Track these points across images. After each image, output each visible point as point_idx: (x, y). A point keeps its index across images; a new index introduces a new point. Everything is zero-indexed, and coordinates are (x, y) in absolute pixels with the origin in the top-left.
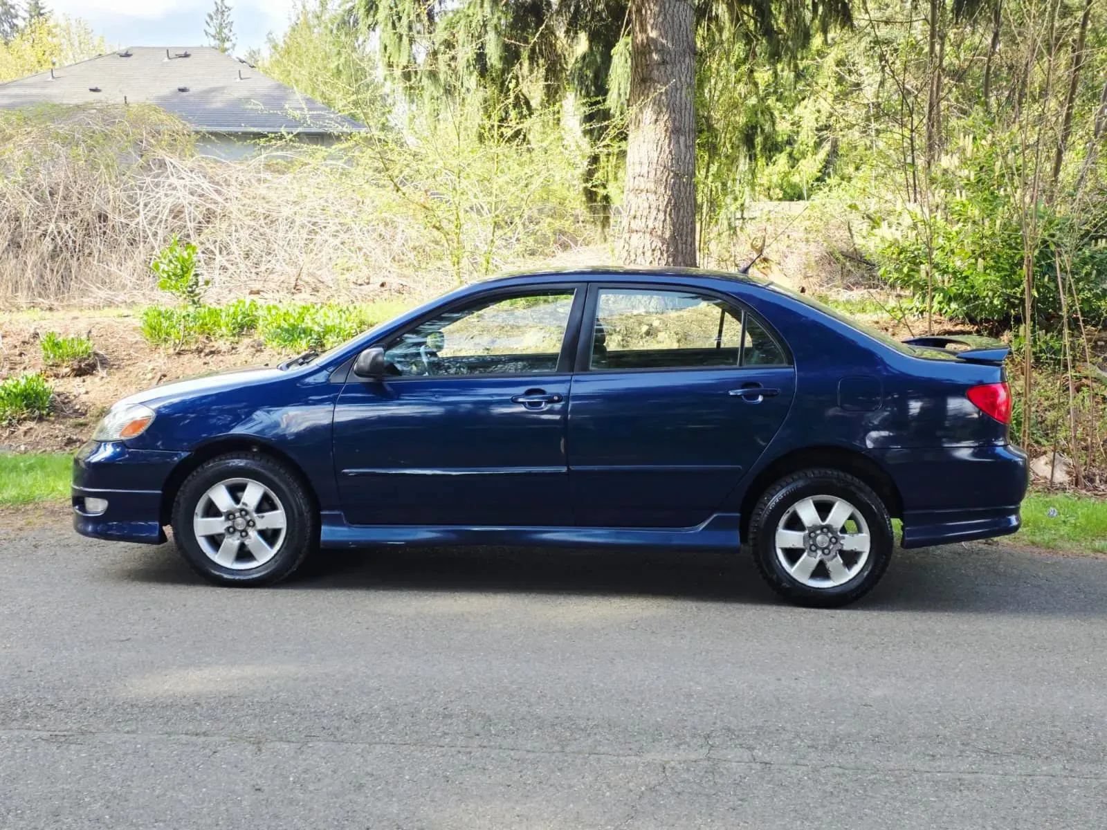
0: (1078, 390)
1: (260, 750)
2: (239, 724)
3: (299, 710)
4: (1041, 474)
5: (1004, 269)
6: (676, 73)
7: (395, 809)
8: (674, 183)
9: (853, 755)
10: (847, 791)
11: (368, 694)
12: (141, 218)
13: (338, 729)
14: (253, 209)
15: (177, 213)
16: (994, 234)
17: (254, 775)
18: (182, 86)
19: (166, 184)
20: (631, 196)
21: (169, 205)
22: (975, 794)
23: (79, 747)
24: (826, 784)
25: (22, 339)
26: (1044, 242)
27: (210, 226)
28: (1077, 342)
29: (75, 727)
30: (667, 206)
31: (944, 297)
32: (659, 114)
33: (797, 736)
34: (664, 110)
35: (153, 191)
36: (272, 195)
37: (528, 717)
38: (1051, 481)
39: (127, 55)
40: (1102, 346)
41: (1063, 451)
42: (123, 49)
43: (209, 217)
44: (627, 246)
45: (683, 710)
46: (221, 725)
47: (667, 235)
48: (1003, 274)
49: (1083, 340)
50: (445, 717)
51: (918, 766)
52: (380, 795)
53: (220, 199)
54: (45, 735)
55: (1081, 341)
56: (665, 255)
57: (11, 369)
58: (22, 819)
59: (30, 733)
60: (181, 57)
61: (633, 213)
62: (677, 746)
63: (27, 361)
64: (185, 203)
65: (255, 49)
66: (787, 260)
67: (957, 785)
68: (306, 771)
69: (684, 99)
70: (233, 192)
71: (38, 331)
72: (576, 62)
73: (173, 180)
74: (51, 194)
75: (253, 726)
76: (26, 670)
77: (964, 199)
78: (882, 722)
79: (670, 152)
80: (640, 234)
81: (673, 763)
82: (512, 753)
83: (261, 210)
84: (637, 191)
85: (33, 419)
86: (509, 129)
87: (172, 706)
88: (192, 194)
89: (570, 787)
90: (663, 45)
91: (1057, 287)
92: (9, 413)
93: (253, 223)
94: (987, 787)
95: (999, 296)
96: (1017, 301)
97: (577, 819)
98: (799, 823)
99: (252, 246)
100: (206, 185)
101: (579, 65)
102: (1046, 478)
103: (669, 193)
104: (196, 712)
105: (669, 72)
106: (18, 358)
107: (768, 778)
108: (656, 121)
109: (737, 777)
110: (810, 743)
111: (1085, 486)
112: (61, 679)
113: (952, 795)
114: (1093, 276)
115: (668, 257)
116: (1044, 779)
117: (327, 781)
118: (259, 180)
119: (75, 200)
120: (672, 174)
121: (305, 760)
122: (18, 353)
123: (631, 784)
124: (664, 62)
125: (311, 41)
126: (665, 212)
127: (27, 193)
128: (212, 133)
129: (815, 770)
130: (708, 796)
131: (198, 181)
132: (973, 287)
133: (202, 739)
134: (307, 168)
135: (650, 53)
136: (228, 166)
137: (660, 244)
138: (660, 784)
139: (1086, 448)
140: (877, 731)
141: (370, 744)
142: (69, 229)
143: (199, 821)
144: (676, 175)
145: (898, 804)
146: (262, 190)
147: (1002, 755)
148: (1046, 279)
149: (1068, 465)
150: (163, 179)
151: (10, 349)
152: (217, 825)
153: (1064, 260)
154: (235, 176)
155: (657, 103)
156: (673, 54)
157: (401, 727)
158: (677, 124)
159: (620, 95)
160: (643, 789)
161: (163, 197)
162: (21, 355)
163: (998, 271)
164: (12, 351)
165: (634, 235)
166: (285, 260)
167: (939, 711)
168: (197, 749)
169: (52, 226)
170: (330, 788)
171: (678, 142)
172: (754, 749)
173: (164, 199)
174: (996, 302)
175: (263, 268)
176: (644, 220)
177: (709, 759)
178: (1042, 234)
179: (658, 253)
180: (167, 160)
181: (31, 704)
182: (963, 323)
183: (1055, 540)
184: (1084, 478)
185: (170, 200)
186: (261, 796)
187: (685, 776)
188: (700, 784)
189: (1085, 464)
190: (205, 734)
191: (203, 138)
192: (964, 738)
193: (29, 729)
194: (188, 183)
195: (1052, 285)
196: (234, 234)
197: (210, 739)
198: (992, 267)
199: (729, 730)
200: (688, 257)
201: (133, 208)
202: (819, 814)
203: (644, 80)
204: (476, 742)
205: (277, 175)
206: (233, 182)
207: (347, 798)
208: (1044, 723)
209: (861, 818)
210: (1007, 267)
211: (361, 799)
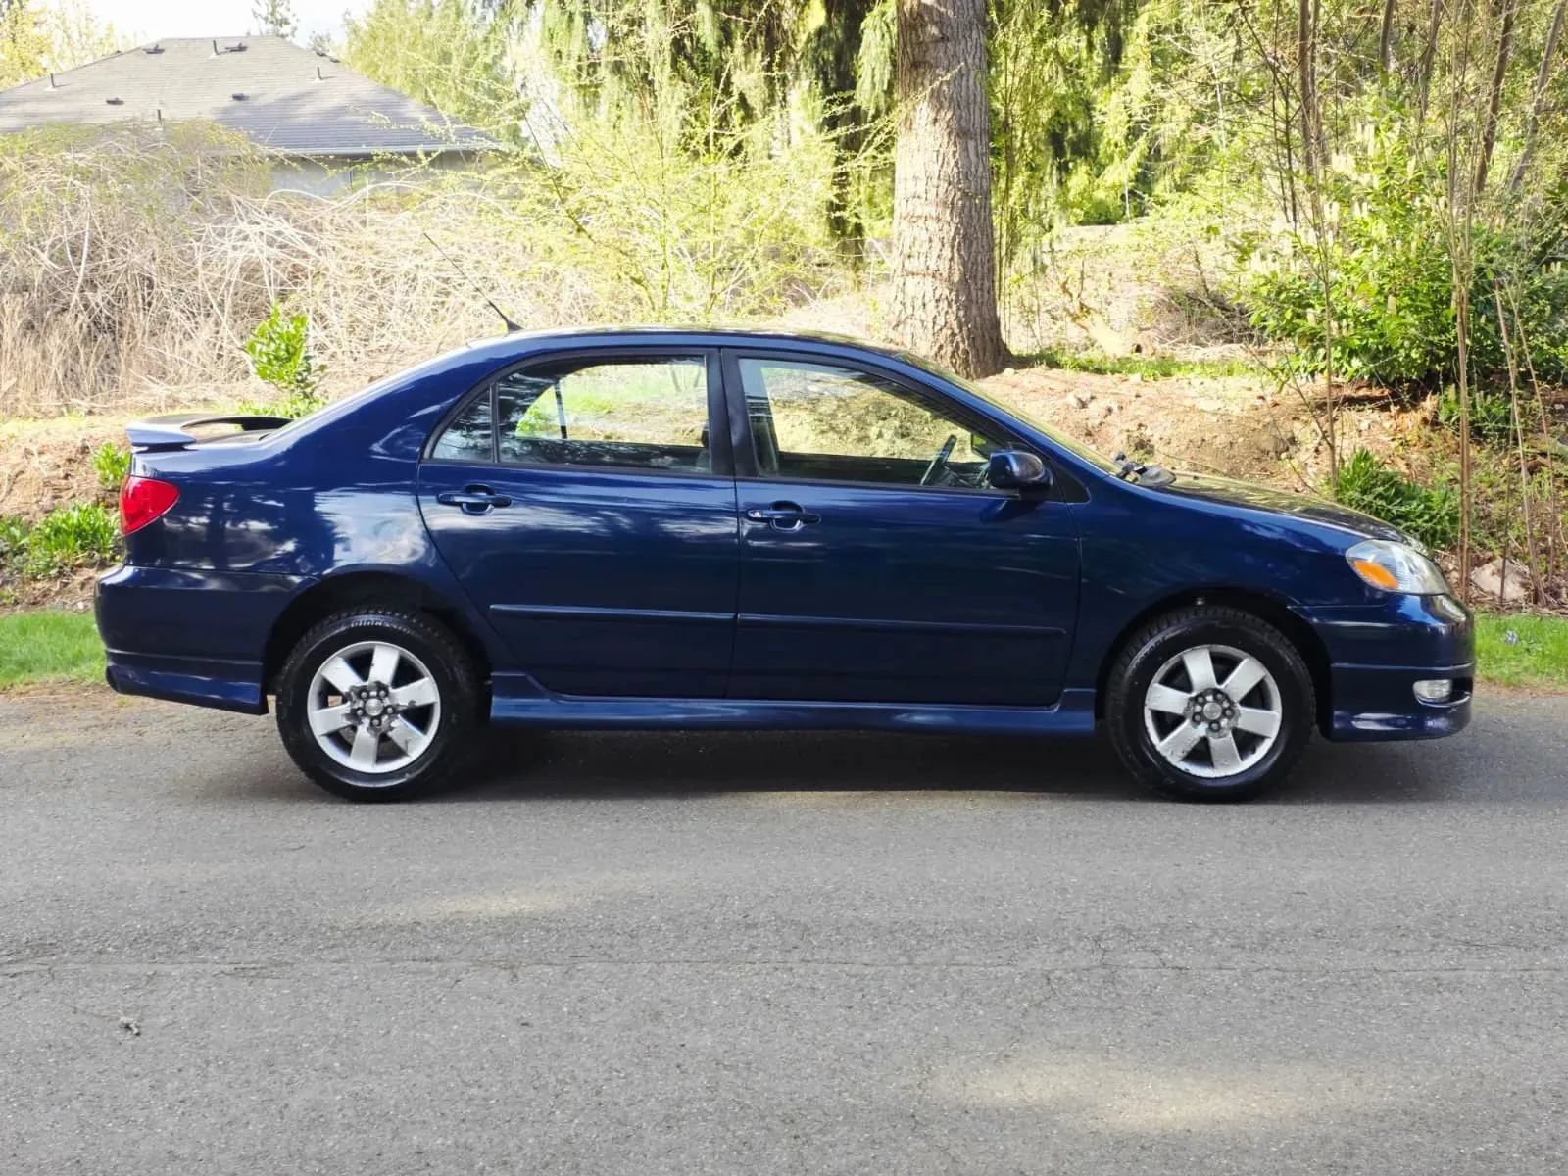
0: (1532, 471)
1: (515, 976)
2: (479, 945)
3: (552, 925)
4: (1486, 589)
5: (1424, 309)
6: (960, 53)
7: (708, 1040)
8: (964, 206)
9: (1292, 956)
10: (1292, 998)
11: (640, 902)
12: (198, 283)
13: (611, 946)
14: (358, 263)
15: (251, 272)
16: (1408, 260)
17: (515, 1008)
18: (238, 92)
19: (234, 232)
20: (905, 224)
21: (240, 262)
22: (1458, 995)
23: (277, 982)
24: (1263, 990)
25: (67, 455)
26: (1479, 270)
27: (299, 289)
28: (1527, 406)
29: (263, 958)
30: (954, 239)
31: (1343, 351)
32: (938, 111)
33: (1215, 932)
34: (946, 104)
35: (216, 243)
36: (383, 243)
37: (857, 923)
38: (1501, 597)
39: (157, 51)
40: (1560, 411)
41: (1516, 556)
42: (150, 41)
43: (296, 275)
44: (900, 296)
45: (1058, 908)
46: (457, 948)
47: (956, 279)
48: (1423, 315)
49: (1536, 403)
50: (748, 927)
51: (1379, 963)
52: (685, 1024)
53: (309, 249)
54: (229, 968)
55: (1534, 404)
56: (954, 307)
57: (55, 497)
58: (226, 1071)
59: (208, 966)
60: (233, 50)
61: (907, 251)
62: (1060, 952)
63: (75, 486)
64: (262, 258)
65: (322, 32)
66: (1110, 308)
67: (1436, 985)
68: (582, 999)
69: (972, 88)
70: (327, 239)
71: (88, 443)
72: (809, 40)
73: (243, 226)
74: (73, 252)
75: (499, 949)
76: (177, 890)
77: (1366, 213)
78: (1324, 913)
79: (956, 163)
80: (918, 279)
81: (1058, 973)
82: (846, 968)
83: (368, 265)
84: (913, 219)
85: (92, 566)
86: (730, 139)
87: (384, 927)
88: (270, 244)
89: (930, 1006)
90: (940, 14)
91: (1498, 331)
92: (57, 559)
93: (359, 283)
94: (1474, 986)
95: (1419, 347)
96: (1442, 353)
97: (947, 1045)
98: (1235, 1039)
99: (359, 316)
100: (289, 230)
101: (814, 45)
102: (1493, 593)
103: (956, 220)
104: (418, 932)
105: (950, 52)
106: (63, 482)
107: (1185, 986)
108: (935, 120)
109: (1145, 985)
110: (1233, 941)
111: (1548, 602)
112: (227, 899)
113: (1429, 997)
114: (1548, 313)
115: (959, 309)
116: (1546, 975)
117: (612, 1010)
118: (363, 223)
119: (106, 260)
120: (959, 194)
121: (578, 986)
122: (62, 475)
123: (1009, 1000)
124: (943, 39)
125: (407, 21)
126: (952, 247)
127: (38, 251)
128: (293, 158)
129: (1246, 974)
130: (1112, 1011)
131: (278, 227)
132: (1382, 335)
133: (434, 967)
134: (433, 203)
135: (924, 26)
136: (319, 204)
137: (947, 292)
138: (1047, 999)
139: (1546, 551)
140: (1319, 923)
141: (658, 964)
142: (99, 301)
143: (458, 1066)
144: (965, 195)
145: (1360, 1012)
146: (368, 235)
147: (1487, 947)
148: (1483, 320)
149: (1522, 575)
150: (230, 226)
151: (52, 470)
152: (482, 1069)
153: (1508, 294)
154: (329, 217)
155: (936, 95)
156: (955, 25)
157: (692, 941)
158: (964, 124)
159: (874, 85)
160: (1026, 1005)
161: (230, 251)
162: (66, 477)
163: (1417, 312)
164: (54, 473)
165: (910, 280)
166: (404, 334)
167: (1395, 897)
168: (433, 977)
169: (76, 296)
170: (619, 1019)
171: (966, 149)
172: (1162, 951)
173: (231, 254)
174: (1414, 354)
175: (374, 345)
176: (923, 259)
177: (1104, 966)
178: (1476, 259)
179: (943, 305)
180: (233, 198)
181: (198, 932)
182: (1369, 386)
183: (1518, 674)
184: (1546, 591)
185: (241, 255)
186: (532, 1032)
187: (1078, 988)
188: (1098, 997)
189: (1546, 572)
190: (437, 959)
191: (280, 165)
192: (1434, 928)
193: (204, 962)
194: (264, 230)
195: (1491, 329)
196: (332, 299)
197: (447, 966)
198: (1408, 306)
199: (1124, 929)
200: (985, 308)
201: (189, 268)
202: (1260, 1027)
203: (915, 65)
204: (796, 955)
205: (387, 213)
206: (327, 226)
207: (644, 1030)
208: (1535, 906)
209: (1315, 1031)
210: (1428, 305)
211: (663, 1031)
